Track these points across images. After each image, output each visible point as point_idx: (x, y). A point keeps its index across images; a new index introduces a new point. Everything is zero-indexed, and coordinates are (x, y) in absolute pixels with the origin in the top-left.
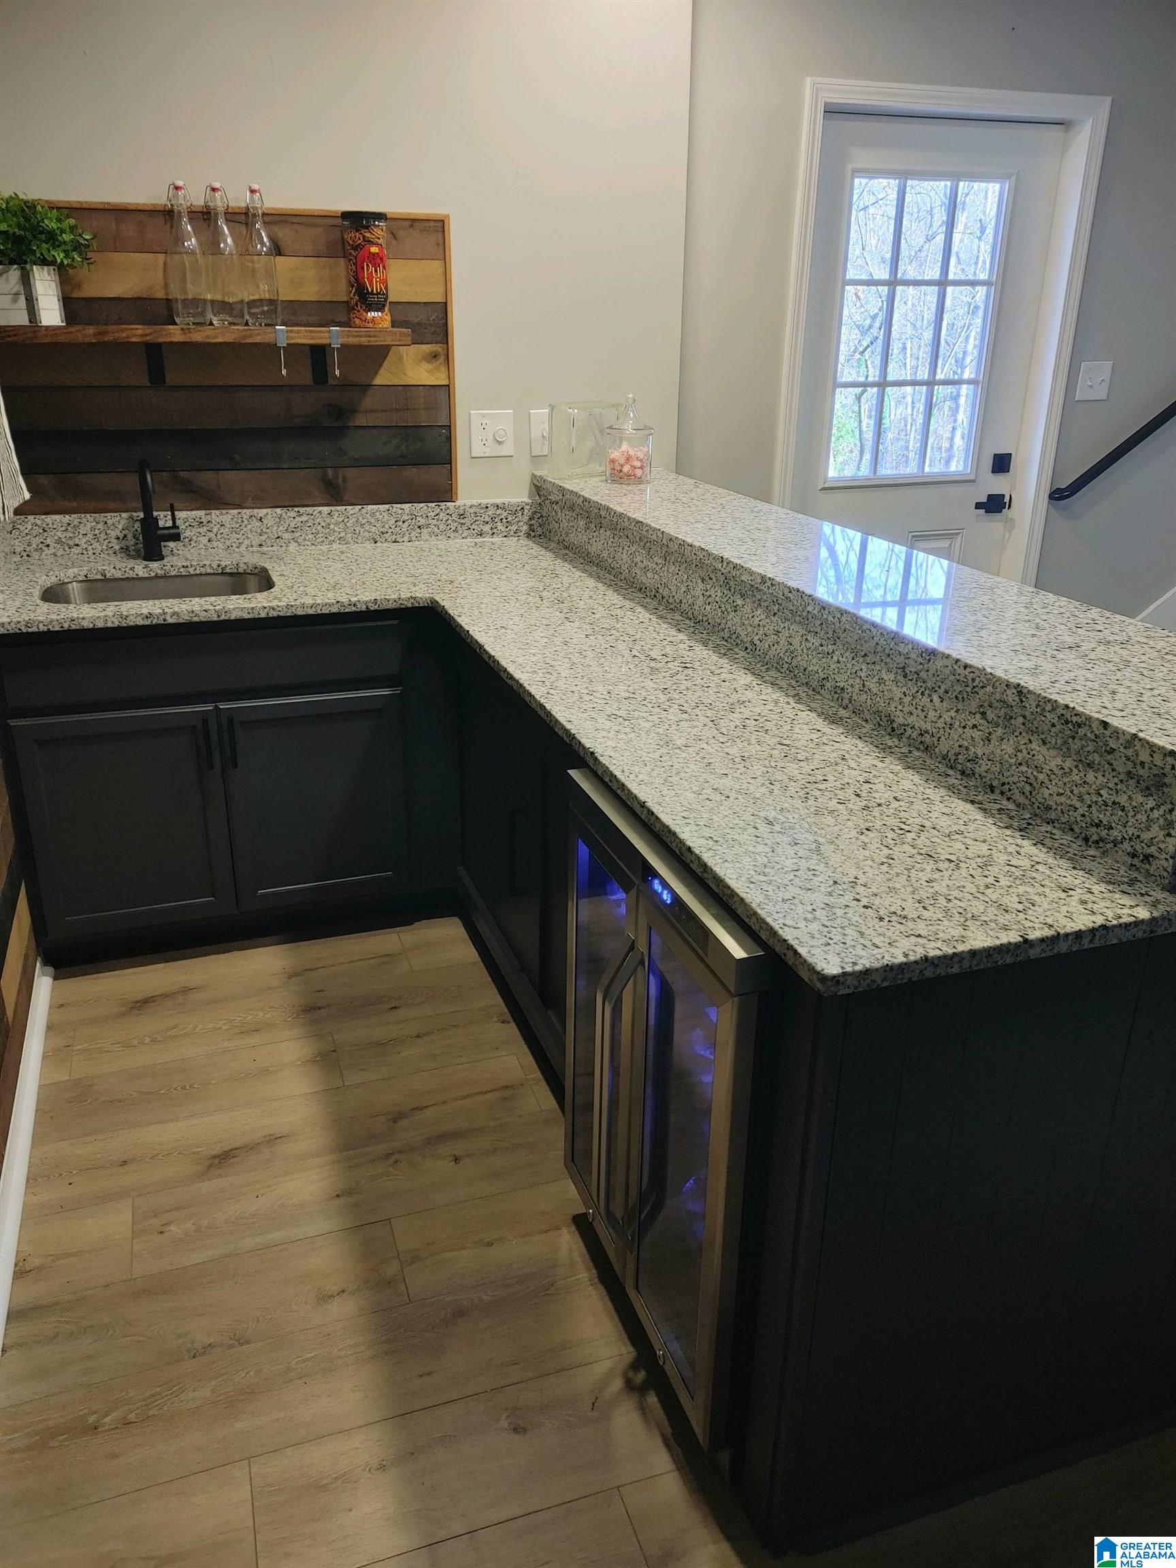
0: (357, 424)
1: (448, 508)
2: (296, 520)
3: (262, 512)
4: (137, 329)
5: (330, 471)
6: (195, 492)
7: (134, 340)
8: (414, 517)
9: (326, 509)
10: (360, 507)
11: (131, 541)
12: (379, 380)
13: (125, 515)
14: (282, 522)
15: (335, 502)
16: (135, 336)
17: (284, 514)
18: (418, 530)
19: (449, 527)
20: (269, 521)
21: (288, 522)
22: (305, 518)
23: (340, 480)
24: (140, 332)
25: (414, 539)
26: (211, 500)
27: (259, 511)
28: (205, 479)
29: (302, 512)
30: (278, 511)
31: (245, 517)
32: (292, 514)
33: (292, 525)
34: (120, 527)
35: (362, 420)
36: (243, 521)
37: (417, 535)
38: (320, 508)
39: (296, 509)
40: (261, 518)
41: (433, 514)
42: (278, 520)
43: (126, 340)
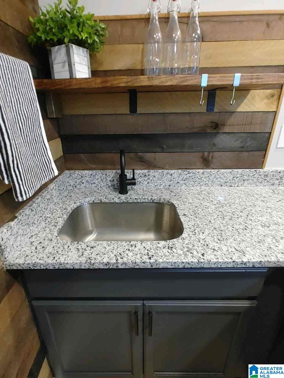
0: (225, 131)
1: (260, 172)
2: (187, 175)
3: (172, 172)
4: (124, 79)
5: (206, 154)
6: (144, 162)
7: (121, 85)
8: (242, 175)
9: (201, 171)
10: (217, 170)
11: (116, 182)
12: (240, 109)
13: (114, 171)
14: (181, 176)
15: (206, 168)
16: (122, 83)
17: (182, 173)
18: (243, 182)
19: (258, 181)
20: (175, 175)
21: (183, 176)
22: (191, 175)
23: (210, 157)
24: (125, 80)
25: (240, 185)
26: (150, 165)
27: (171, 171)
28: (149, 156)
29: (190, 172)
30: (180, 171)
31: (165, 173)
32: (186, 173)
33: (185, 178)
34: (112, 176)
35: (227, 129)
36: (163, 175)
37: (242, 184)
38: (199, 170)
39: (188, 170)
40: (172, 174)
41: (252, 175)
42: (179, 175)
43: (117, 86)
